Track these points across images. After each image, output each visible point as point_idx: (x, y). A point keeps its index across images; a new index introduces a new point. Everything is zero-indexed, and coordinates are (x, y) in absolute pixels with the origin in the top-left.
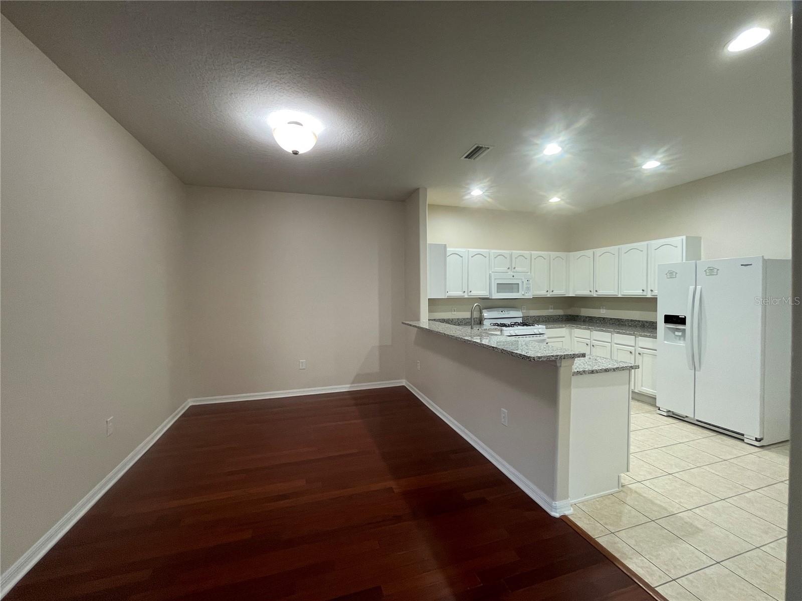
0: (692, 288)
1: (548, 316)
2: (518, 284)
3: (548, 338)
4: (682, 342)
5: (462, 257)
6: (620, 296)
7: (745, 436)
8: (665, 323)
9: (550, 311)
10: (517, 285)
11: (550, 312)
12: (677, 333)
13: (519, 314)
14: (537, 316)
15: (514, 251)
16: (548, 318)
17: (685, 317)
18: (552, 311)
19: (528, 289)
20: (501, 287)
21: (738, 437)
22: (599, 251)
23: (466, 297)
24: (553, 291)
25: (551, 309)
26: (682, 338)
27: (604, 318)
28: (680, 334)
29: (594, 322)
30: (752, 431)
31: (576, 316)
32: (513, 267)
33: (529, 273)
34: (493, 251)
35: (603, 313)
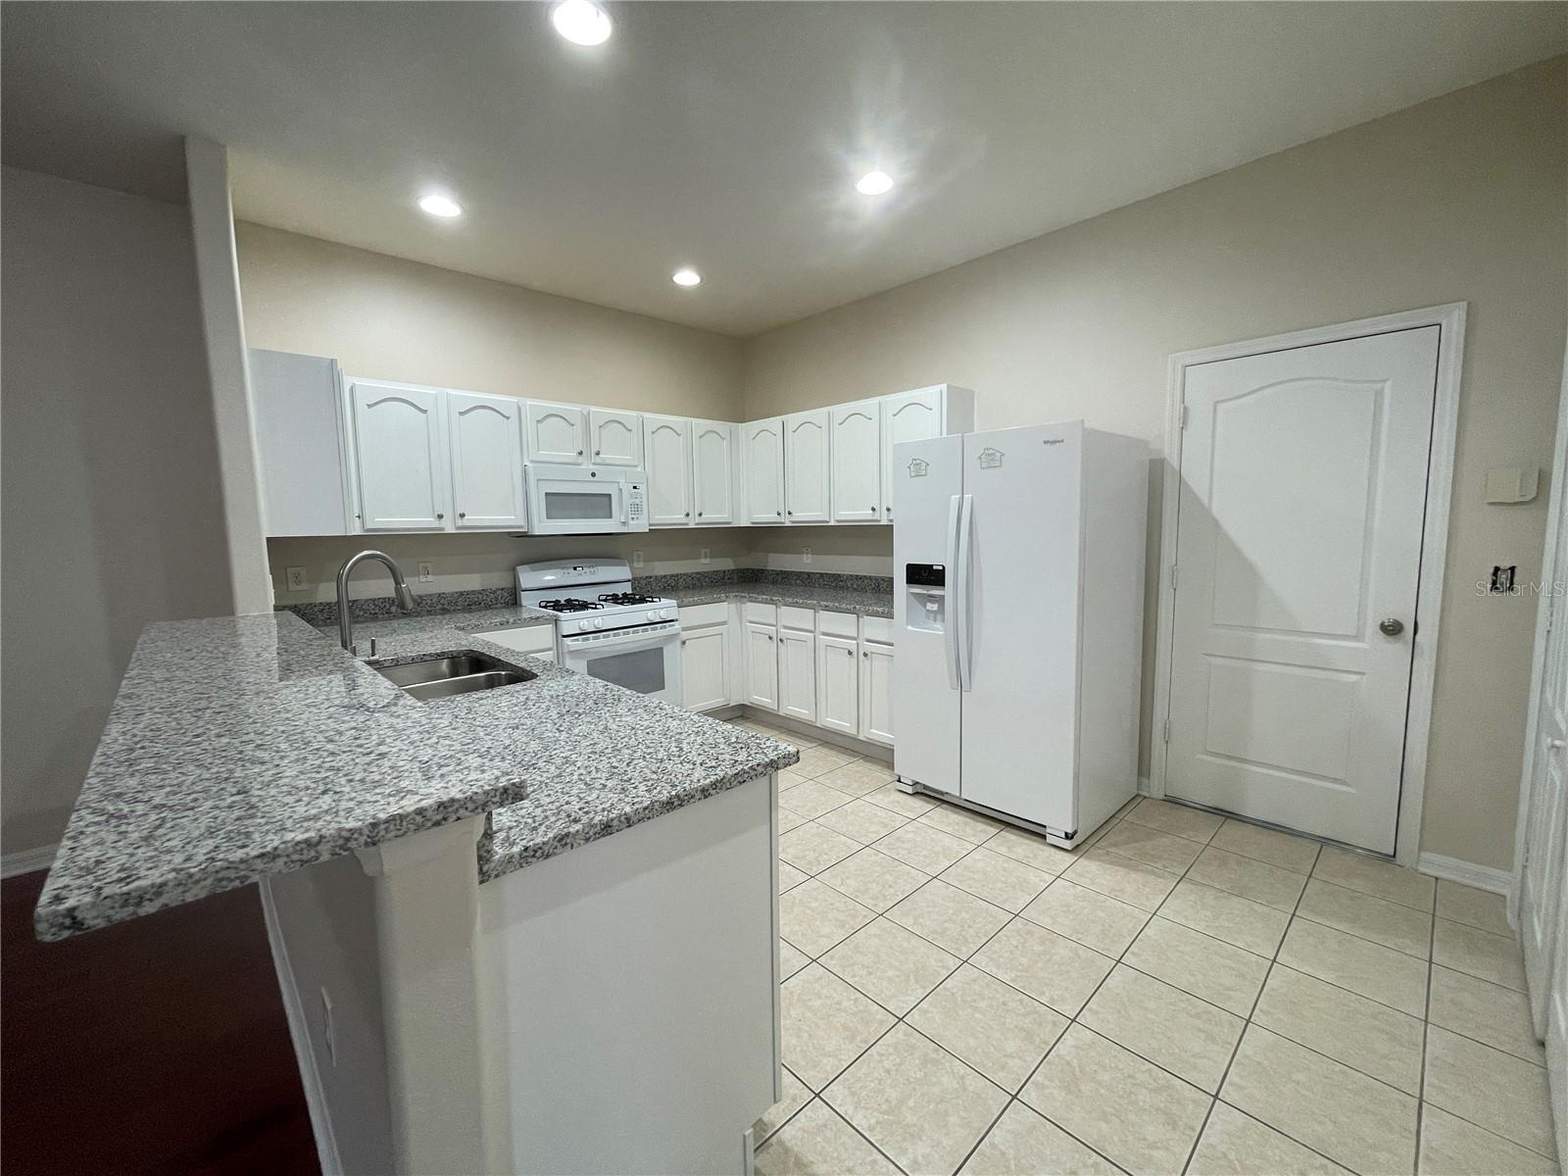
0: (956, 497)
1: (698, 573)
2: (610, 495)
3: (684, 629)
4: (938, 625)
5: (425, 412)
6: (832, 523)
7: (1048, 830)
8: (907, 583)
9: (703, 561)
10: (606, 499)
11: (705, 564)
12: (930, 606)
13: (623, 572)
14: (672, 576)
15: (593, 409)
16: (699, 580)
17: (944, 567)
18: (708, 561)
19: (636, 508)
20: (558, 503)
21: (1035, 832)
22: (793, 419)
23: (450, 529)
24: (700, 515)
25: (706, 557)
26: (939, 617)
27: (809, 574)
28: (935, 607)
29: (791, 585)
30: (1059, 819)
31: (758, 570)
32: (594, 451)
33: (639, 469)
34: (530, 402)
35: (807, 562)
